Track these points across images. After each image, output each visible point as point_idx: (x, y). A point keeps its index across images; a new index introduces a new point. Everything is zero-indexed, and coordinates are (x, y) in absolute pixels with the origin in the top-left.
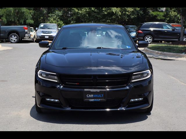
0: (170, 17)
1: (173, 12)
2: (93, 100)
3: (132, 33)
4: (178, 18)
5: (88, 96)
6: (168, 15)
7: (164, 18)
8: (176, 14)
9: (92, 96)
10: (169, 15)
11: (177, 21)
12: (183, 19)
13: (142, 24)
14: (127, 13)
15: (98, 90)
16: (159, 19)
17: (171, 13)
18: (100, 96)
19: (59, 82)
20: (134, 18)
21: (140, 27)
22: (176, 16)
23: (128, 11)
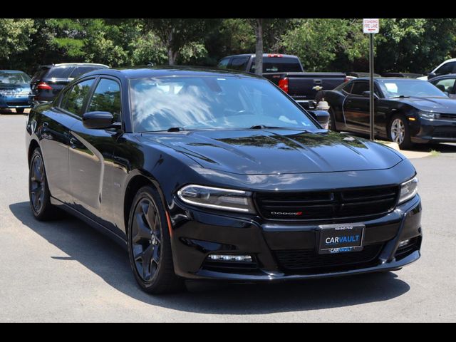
0: (97, 52)
1: (104, 40)
2: (337, 250)
3: (19, 89)
4: (116, 54)
5: (329, 241)
6: (93, 48)
7: (83, 53)
8: (111, 44)
9: (337, 239)
10: (94, 46)
11: (114, 60)
12: (173, 57)
13: (49, 67)
14: (9, 40)
15: (350, 226)
16: (73, 55)
17: (98, 42)
18: (352, 239)
19: (254, 212)
20: (23, 51)
21: (43, 76)
22: (110, 49)
23: (11, 36)
